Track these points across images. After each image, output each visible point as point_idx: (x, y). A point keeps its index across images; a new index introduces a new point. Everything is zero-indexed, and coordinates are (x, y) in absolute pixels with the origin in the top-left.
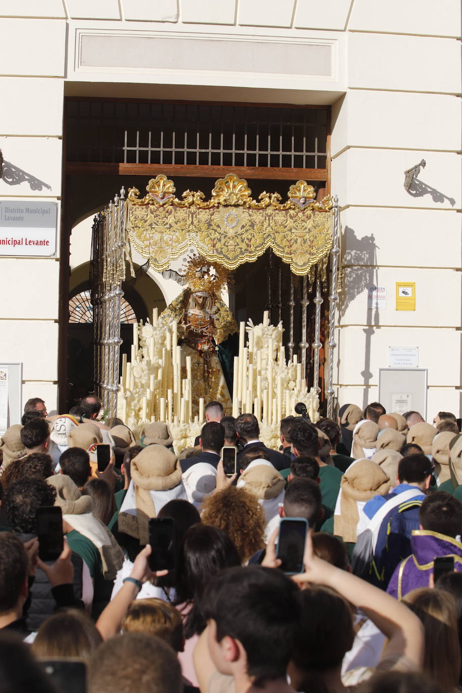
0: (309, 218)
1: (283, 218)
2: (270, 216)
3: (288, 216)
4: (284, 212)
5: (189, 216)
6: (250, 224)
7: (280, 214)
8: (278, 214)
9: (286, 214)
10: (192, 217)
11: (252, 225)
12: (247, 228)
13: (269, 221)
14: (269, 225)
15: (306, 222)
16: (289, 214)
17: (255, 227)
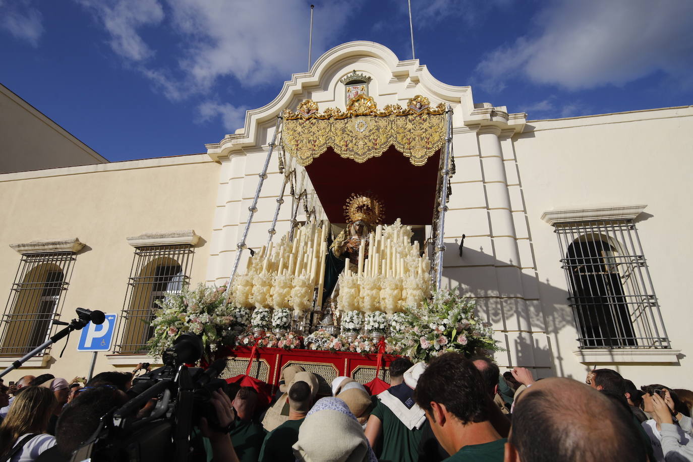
0: (425, 120)
1: (404, 122)
2: (393, 121)
3: (408, 120)
4: (404, 117)
5: (328, 126)
6: (376, 128)
7: (401, 120)
8: (399, 119)
9: (406, 119)
10: (331, 126)
11: (378, 129)
12: (374, 131)
13: (392, 125)
14: (392, 128)
15: (423, 124)
16: (408, 119)
17: (381, 130)
